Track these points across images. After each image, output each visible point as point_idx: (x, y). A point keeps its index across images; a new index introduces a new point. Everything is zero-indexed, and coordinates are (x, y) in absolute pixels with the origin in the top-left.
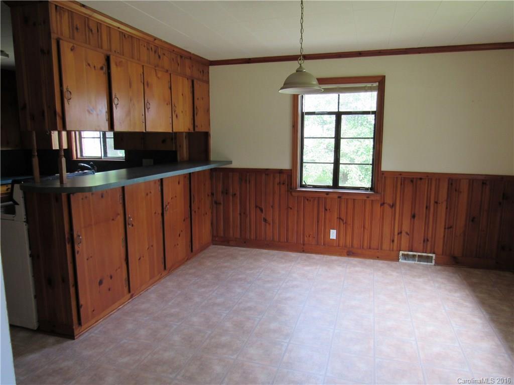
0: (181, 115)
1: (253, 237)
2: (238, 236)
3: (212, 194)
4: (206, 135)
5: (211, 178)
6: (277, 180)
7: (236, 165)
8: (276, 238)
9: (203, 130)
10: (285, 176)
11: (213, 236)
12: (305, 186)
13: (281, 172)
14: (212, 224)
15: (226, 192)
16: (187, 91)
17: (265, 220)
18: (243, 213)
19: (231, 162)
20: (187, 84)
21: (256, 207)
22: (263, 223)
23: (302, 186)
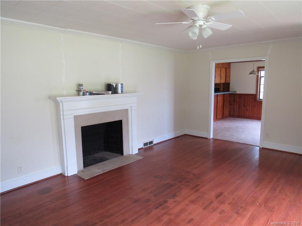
0: (223, 78)
1: (242, 115)
2: (237, 114)
3: (230, 102)
4: (229, 84)
5: (230, 96)
6: (251, 97)
7: (238, 92)
8: (250, 115)
9: (228, 82)
10: (254, 96)
11: (229, 114)
12: (260, 99)
13: (252, 95)
14: (229, 111)
15: (234, 101)
16: (225, 72)
17: (246, 110)
18: (239, 107)
19: (236, 92)
20: (225, 70)
21: (244, 105)
22: (246, 111)
23: (259, 99)
